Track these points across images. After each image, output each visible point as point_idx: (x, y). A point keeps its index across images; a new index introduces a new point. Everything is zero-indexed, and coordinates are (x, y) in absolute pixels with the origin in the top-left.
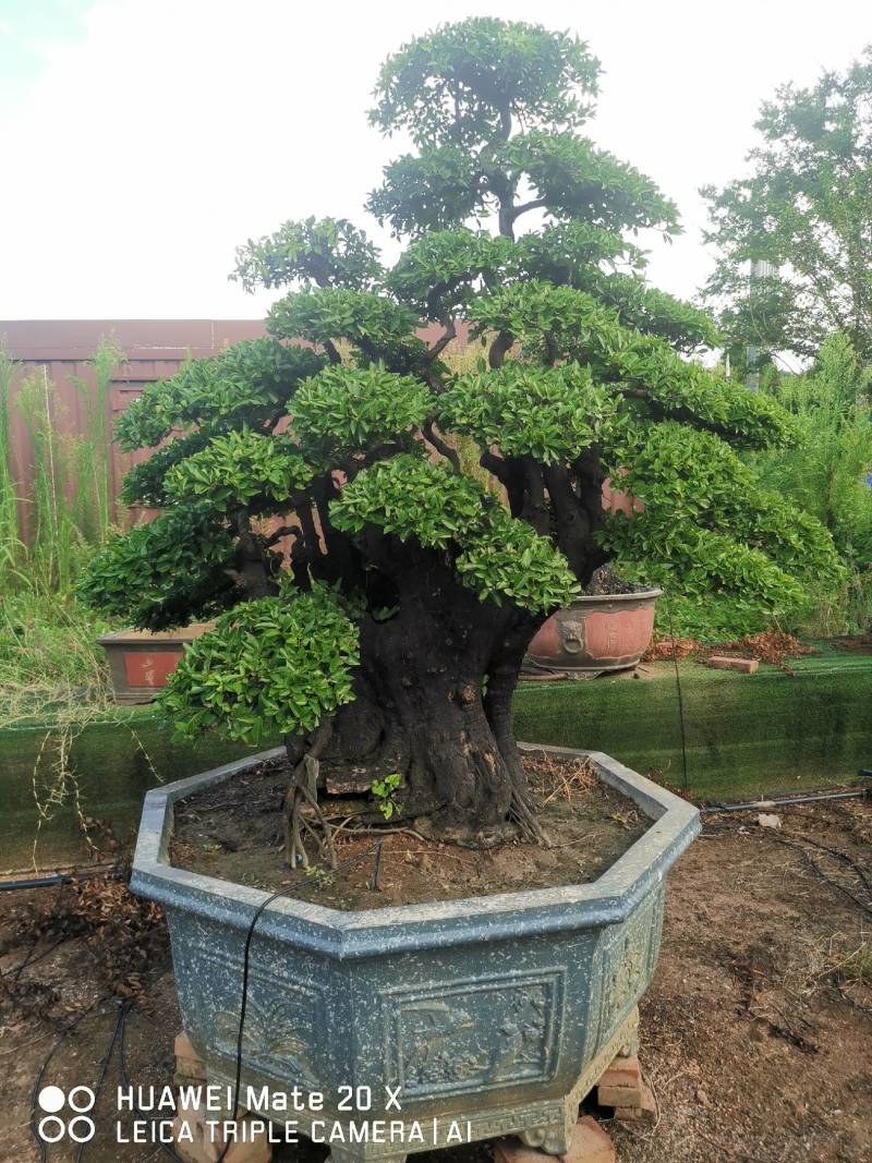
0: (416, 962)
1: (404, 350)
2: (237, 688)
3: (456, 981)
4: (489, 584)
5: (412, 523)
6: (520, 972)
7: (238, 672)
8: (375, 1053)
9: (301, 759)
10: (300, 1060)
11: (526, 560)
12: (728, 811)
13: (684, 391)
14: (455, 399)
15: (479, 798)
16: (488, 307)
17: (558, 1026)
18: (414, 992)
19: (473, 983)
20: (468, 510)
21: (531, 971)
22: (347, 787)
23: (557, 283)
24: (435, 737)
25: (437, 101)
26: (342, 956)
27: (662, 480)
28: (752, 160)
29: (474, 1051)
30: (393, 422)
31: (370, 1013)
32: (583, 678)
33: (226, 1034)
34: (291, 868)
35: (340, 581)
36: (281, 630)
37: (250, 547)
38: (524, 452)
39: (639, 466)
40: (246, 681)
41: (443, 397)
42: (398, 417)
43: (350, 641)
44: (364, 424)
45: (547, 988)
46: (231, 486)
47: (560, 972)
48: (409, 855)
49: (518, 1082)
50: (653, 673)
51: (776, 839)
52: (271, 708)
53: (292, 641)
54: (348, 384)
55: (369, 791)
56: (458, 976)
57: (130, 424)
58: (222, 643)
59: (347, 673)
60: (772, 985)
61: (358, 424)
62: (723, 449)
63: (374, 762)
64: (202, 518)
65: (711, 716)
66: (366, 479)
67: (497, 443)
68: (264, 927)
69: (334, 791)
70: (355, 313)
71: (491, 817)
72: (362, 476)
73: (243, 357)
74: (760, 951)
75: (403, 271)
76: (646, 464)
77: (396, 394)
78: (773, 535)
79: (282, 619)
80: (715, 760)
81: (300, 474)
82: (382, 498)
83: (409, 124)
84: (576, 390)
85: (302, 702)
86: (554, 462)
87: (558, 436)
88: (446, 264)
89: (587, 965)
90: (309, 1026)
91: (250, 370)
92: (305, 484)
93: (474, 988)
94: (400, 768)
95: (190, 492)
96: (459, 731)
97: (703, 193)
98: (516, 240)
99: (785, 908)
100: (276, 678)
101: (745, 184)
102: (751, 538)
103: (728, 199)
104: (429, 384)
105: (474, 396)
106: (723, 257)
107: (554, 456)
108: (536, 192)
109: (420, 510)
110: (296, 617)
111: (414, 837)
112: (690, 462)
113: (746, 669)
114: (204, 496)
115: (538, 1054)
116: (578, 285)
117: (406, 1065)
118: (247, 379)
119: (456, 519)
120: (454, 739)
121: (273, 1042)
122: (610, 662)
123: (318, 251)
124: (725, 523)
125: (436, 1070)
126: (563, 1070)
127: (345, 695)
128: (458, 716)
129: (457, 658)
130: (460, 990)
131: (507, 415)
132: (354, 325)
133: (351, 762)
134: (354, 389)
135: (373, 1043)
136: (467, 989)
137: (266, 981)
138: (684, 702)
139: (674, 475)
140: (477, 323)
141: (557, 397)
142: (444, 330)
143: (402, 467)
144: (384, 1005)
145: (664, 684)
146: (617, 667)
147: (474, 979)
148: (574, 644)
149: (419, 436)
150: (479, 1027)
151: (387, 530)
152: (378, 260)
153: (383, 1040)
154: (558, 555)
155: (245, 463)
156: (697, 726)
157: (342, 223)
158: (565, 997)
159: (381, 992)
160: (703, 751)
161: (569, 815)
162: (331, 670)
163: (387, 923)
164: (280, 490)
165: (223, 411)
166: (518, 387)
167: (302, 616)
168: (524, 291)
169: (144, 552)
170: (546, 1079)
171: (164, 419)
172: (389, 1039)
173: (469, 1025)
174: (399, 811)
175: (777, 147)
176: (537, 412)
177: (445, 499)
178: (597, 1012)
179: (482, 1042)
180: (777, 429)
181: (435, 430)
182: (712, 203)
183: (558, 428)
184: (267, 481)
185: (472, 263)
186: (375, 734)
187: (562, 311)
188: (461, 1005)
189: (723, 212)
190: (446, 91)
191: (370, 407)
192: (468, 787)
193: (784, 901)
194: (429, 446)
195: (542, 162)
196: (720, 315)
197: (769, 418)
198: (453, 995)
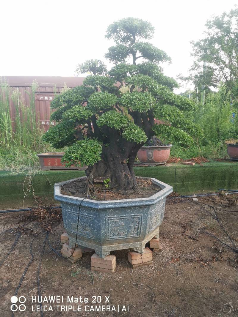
0: (113, 211)
1: (111, 88)
2: (78, 156)
3: (121, 216)
4: (129, 137)
5: (113, 124)
6: (133, 215)
7: (78, 153)
8: (104, 229)
9: (89, 175)
10: (89, 232)
11: (136, 132)
12: (186, 198)
13: (170, 98)
14: (122, 99)
15: (126, 184)
16: (130, 80)
17: (141, 226)
18: (113, 218)
19: (124, 216)
20: (124, 122)
21: (136, 215)
22: (99, 181)
23: (144, 75)
24: (117, 171)
25: (120, 33)
26: (98, 208)
27: (165, 117)
28: (204, 34)
29: (124, 230)
30: (110, 104)
31: (104, 221)
32: (153, 166)
33: (74, 229)
34: (87, 197)
35: (98, 137)
36: (86, 146)
37: (79, 130)
38: (136, 110)
39: (160, 113)
40: (80, 155)
41: (120, 98)
42: (111, 103)
43: (100, 149)
44: (104, 104)
45: (139, 218)
46: (77, 116)
47: (142, 215)
48: (111, 195)
49: (133, 237)
50: (169, 165)
51: (197, 203)
52: (85, 161)
53: (89, 148)
54: (101, 96)
55: (103, 182)
56: (121, 215)
57: (54, 103)
58: (74, 148)
59: (100, 154)
60: (191, 229)
61: (102, 104)
62: (178, 110)
63: (104, 176)
64: (69, 123)
65: (183, 175)
66: (104, 115)
67: (131, 108)
68: (83, 204)
69: (96, 182)
70: (102, 81)
71: (129, 188)
72: (103, 115)
73: (78, 89)
74: (189, 224)
75: (112, 71)
76: (162, 113)
77: (110, 98)
78: (189, 129)
79: (86, 144)
80: (183, 186)
81: (90, 114)
82: (107, 119)
83: (113, 38)
84: (147, 97)
85: (91, 160)
86: (142, 112)
87: (143, 107)
88: (121, 70)
89: (147, 214)
90: (91, 225)
91: (79, 92)
92: (92, 116)
93: (124, 217)
94: (110, 177)
95: (68, 117)
96: (122, 169)
97: (191, 43)
98: (136, 65)
99: (196, 216)
100: (86, 155)
101: (202, 41)
102: (185, 130)
103: (198, 44)
104: (117, 96)
105: (126, 98)
106: (195, 60)
107: (142, 111)
108: (141, 54)
109: (115, 122)
110: (89, 143)
111: (112, 192)
112: (171, 113)
113: (192, 164)
114: (71, 118)
115: (137, 232)
116: (149, 75)
117: (111, 232)
118: (79, 94)
119: (122, 124)
120: (121, 171)
121: (84, 229)
122: (159, 162)
123: (94, 66)
124: (179, 126)
125: (117, 233)
126: (142, 235)
127: (99, 159)
128: (122, 166)
129: (122, 154)
130: (121, 218)
131: (133, 103)
132: (102, 83)
133: (99, 176)
134: (102, 96)
135: (104, 227)
136: (123, 217)
137: (83, 216)
138: (176, 172)
139: (167, 115)
140: (127, 83)
141: (143, 99)
142: (120, 84)
143: (111, 113)
144: (107, 220)
145: (171, 167)
146: (161, 164)
147: (124, 215)
148: (150, 158)
149: (115, 107)
150: (125, 225)
151: (108, 126)
152: (106, 68)
153: (106, 227)
154: (143, 132)
155: (79, 112)
156: (179, 178)
157: (99, 61)
158: (143, 220)
159: (106, 217)
160: (181, 184)
161: (146, 189)
162: (97, 154)
163: (108, 203)
164: (86, 117)
165: (74, 101)
166: (135, 97)
167: (91, 143)
168: (137, 76)
169: (57, 130)
170: (138, 237)
171: (62, 102)
172: (107, 227)
173: (123, 225)
174: (109, 186)
175: (211, 31)
176: (139, 102)
177: (120, 119)
178: (149, 224)
179: (126, 228)
180: (191, 106)
181: (118, 105)
182: (193, 46)
183: (143, 105)
184: (84, 116)
185: (126, 70)
186: (105, 170)
187: (145, 81)
188: (122, 221)
189: (196, 48)
190: (122, 31)
191: (105, 101)
192: (124, 181)
193: (196, 215)
194: (117, 109)
195: (142, 49)
196: (194, 76)
197: (190, 104)
198: (120, 219)
